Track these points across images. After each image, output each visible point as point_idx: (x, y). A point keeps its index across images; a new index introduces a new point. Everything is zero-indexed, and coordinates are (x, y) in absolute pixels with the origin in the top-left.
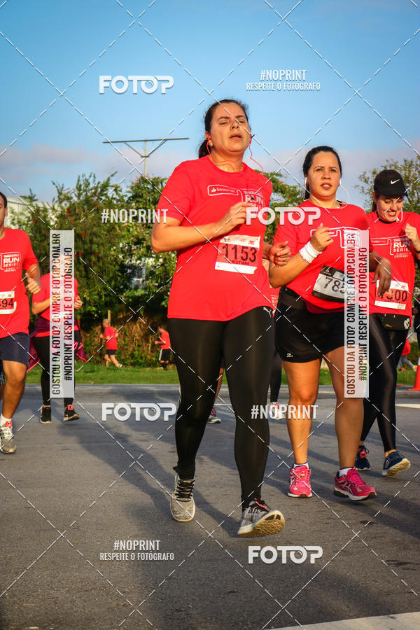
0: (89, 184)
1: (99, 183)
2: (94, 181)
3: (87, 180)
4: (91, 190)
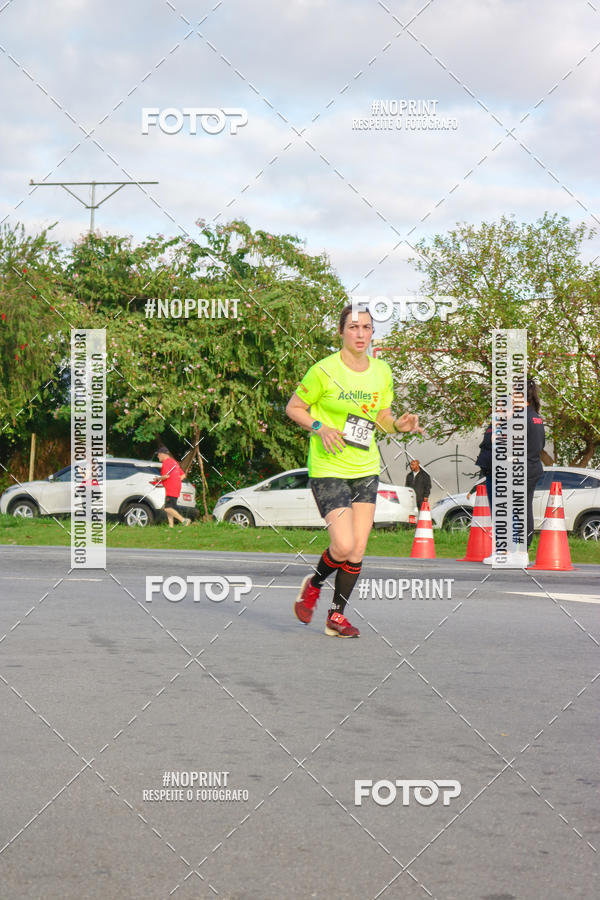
0: (15, 239)
1: (30, 238)
2: (23, 235)
3: (11, 233)
4: (17, 248)
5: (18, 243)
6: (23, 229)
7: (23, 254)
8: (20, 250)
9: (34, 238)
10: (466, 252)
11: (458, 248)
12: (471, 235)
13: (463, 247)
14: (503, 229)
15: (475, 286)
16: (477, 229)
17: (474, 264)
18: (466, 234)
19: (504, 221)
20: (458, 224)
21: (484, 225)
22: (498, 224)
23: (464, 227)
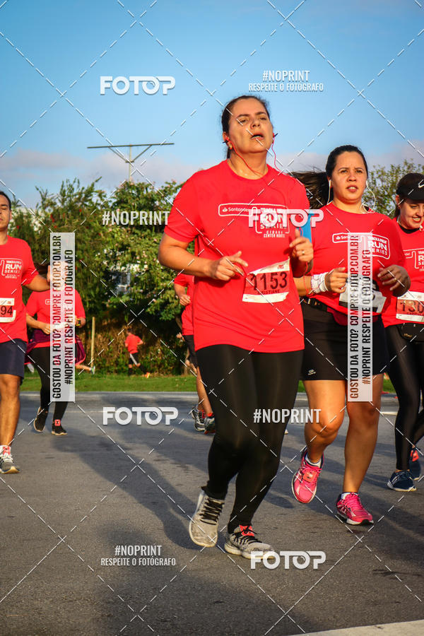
0: (73, 189)
1: (83, 188)
2: (78, 186)
3: (71, 186)
4: (75, 195)
5: (75, 192)
6: (79, 182)
7: (79, 199)
8: (77, 196)
9: (86, 188)
10: (381, 186)
11: (375, 183)
12: (383, 173)
13: (379, 182)
14: (406, 168)
15: (388, 208)
16: (388, 169)
17: (386, 193)
18: (380, 173)
19: (406, 163)
20: (374, 167)
21: (392, 166)
22: (402, 165)
23: (378, 168)
